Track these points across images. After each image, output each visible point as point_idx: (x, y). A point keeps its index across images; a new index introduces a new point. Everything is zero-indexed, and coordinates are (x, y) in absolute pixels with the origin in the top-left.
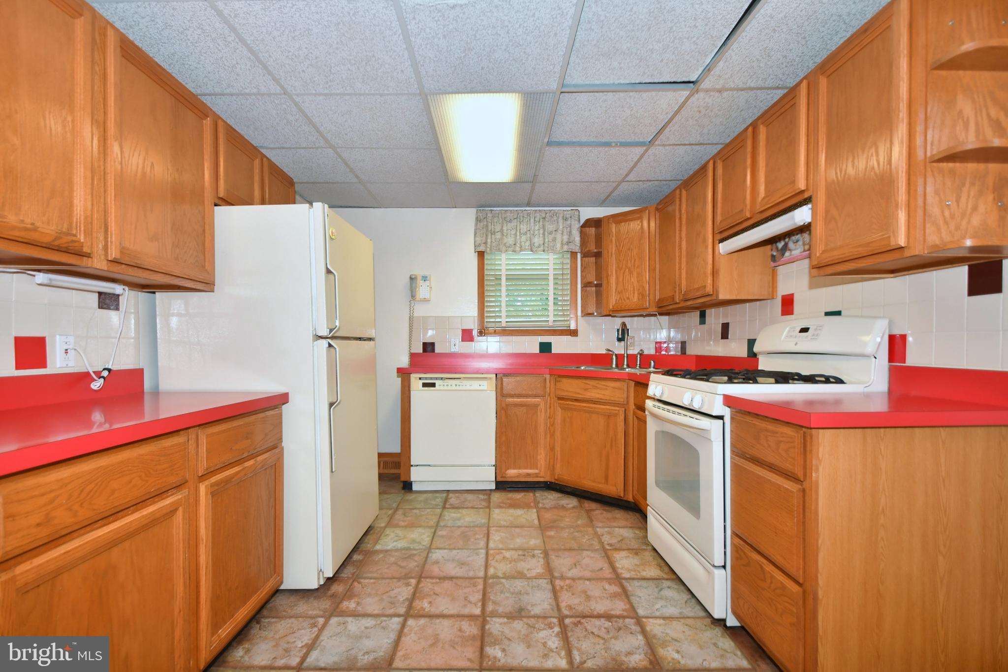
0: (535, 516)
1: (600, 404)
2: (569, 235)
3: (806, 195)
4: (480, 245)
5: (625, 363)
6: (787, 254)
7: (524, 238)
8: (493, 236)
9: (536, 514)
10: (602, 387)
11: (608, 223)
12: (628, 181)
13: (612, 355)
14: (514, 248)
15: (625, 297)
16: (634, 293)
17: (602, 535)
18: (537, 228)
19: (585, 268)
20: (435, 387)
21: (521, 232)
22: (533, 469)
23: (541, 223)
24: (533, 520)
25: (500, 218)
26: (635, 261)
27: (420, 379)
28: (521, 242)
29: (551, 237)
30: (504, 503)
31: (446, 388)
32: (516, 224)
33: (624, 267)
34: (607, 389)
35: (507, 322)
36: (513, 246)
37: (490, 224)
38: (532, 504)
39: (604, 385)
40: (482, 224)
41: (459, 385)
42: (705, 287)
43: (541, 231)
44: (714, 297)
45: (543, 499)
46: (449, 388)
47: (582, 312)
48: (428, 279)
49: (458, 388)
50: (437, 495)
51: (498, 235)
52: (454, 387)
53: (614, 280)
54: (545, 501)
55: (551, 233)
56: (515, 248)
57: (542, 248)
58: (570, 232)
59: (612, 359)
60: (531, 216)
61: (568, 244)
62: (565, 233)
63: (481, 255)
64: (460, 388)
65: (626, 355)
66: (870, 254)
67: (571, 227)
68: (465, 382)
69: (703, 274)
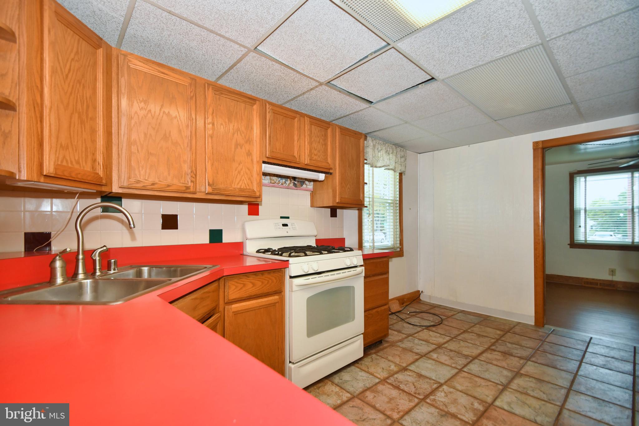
42: (254, 191)
69: (247, 179)
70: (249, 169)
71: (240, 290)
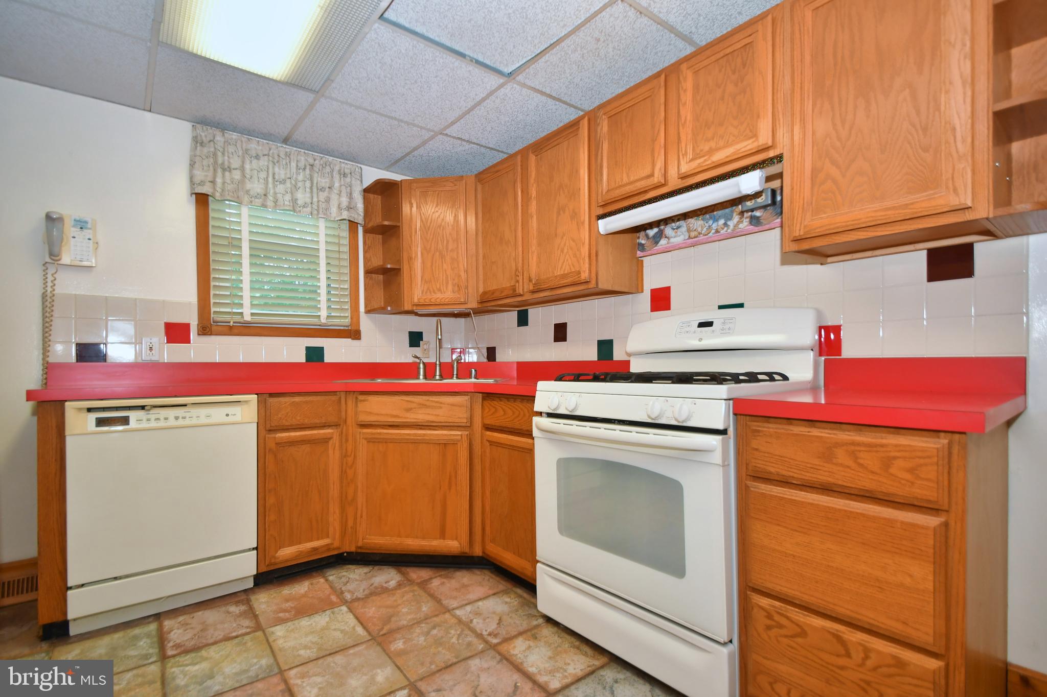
0: (351, 620)
1: (430, 429)
2: (350, 199)
3: (771, 154)
4: (202, 183)
5: (438, 373)
6: (663, 242)
7: (280, 188)
8: (227, 174)
9: (351, 616)
10: (434, 404)
11: (411, 189)
12: (446, 135)
13: (419, 363)
14: (263, 200)
15: (435, 289)
16: (447, 283)
17: (471, 621)
18: (301, 177)
19: (369, 247)
20: (128, 424)
21: (277, 177)
22: (322, 538)
23: (308, 171)
24: (354, 628)
25: (240, 149)
26: (448, 242)
27: (89, 410)
28: (275, 193)
29: (323, 196)
30: (285, 611)
31: (153, 424)
32: (266, 163)
33: (433, 248)
34: (441, 408)
35: (252, 314)
36: (263, 197)
37: (219, 154)
38: (334, 598)
39: (437, 402)
40: (205, 150)
41: (184, 418)
42: (579, 273)
43: (308, 184)
44: (592, 285)
45: (345, 584)
46: (162, 424)
47: (366, 306)
48: (89, 226)
49: (180, 422)
50: (137, 631)
51: (237, 175)
52: (172, 422)
53: (419, 265)
54: (350, 586)
55: (322, 189)
56: (265, 200)
57: (309, 209)
58: (351, 194)
59: (419, 368)
60: (292, 157)
61: (348, 210)
62: (344, 194)
63: (202, 200)
64: (187, 422)
65: (438, 363)
66: (908, 218)
67: (351, 187)
68: (195, 411)
69: (572, 257)
70: (574, 241)
71: (492, 414)
